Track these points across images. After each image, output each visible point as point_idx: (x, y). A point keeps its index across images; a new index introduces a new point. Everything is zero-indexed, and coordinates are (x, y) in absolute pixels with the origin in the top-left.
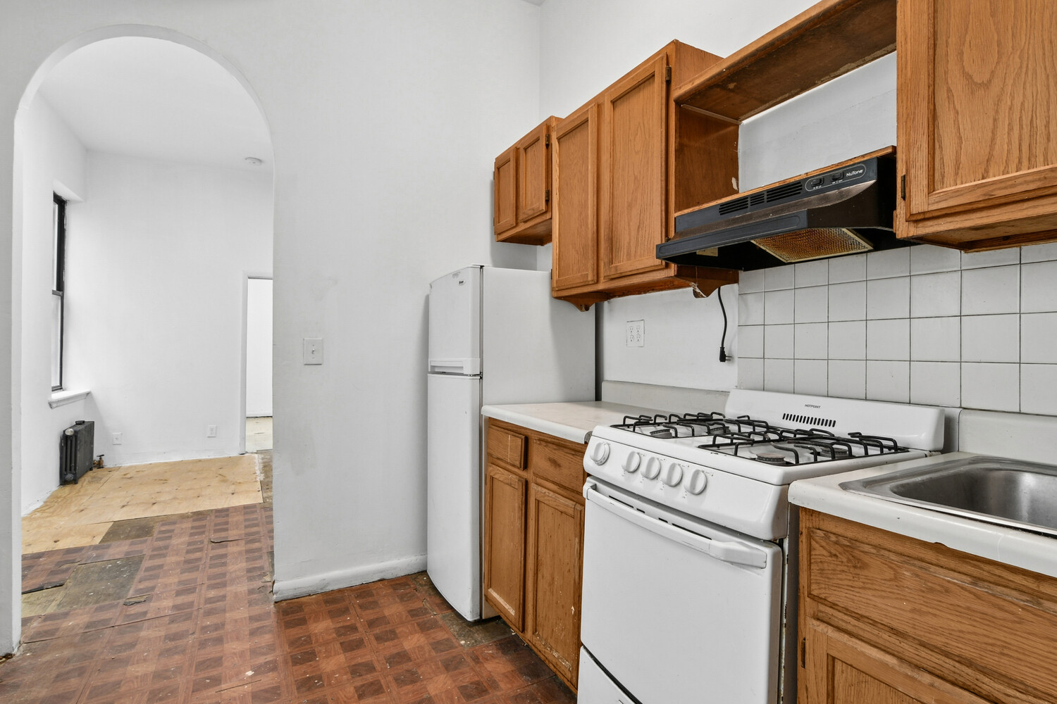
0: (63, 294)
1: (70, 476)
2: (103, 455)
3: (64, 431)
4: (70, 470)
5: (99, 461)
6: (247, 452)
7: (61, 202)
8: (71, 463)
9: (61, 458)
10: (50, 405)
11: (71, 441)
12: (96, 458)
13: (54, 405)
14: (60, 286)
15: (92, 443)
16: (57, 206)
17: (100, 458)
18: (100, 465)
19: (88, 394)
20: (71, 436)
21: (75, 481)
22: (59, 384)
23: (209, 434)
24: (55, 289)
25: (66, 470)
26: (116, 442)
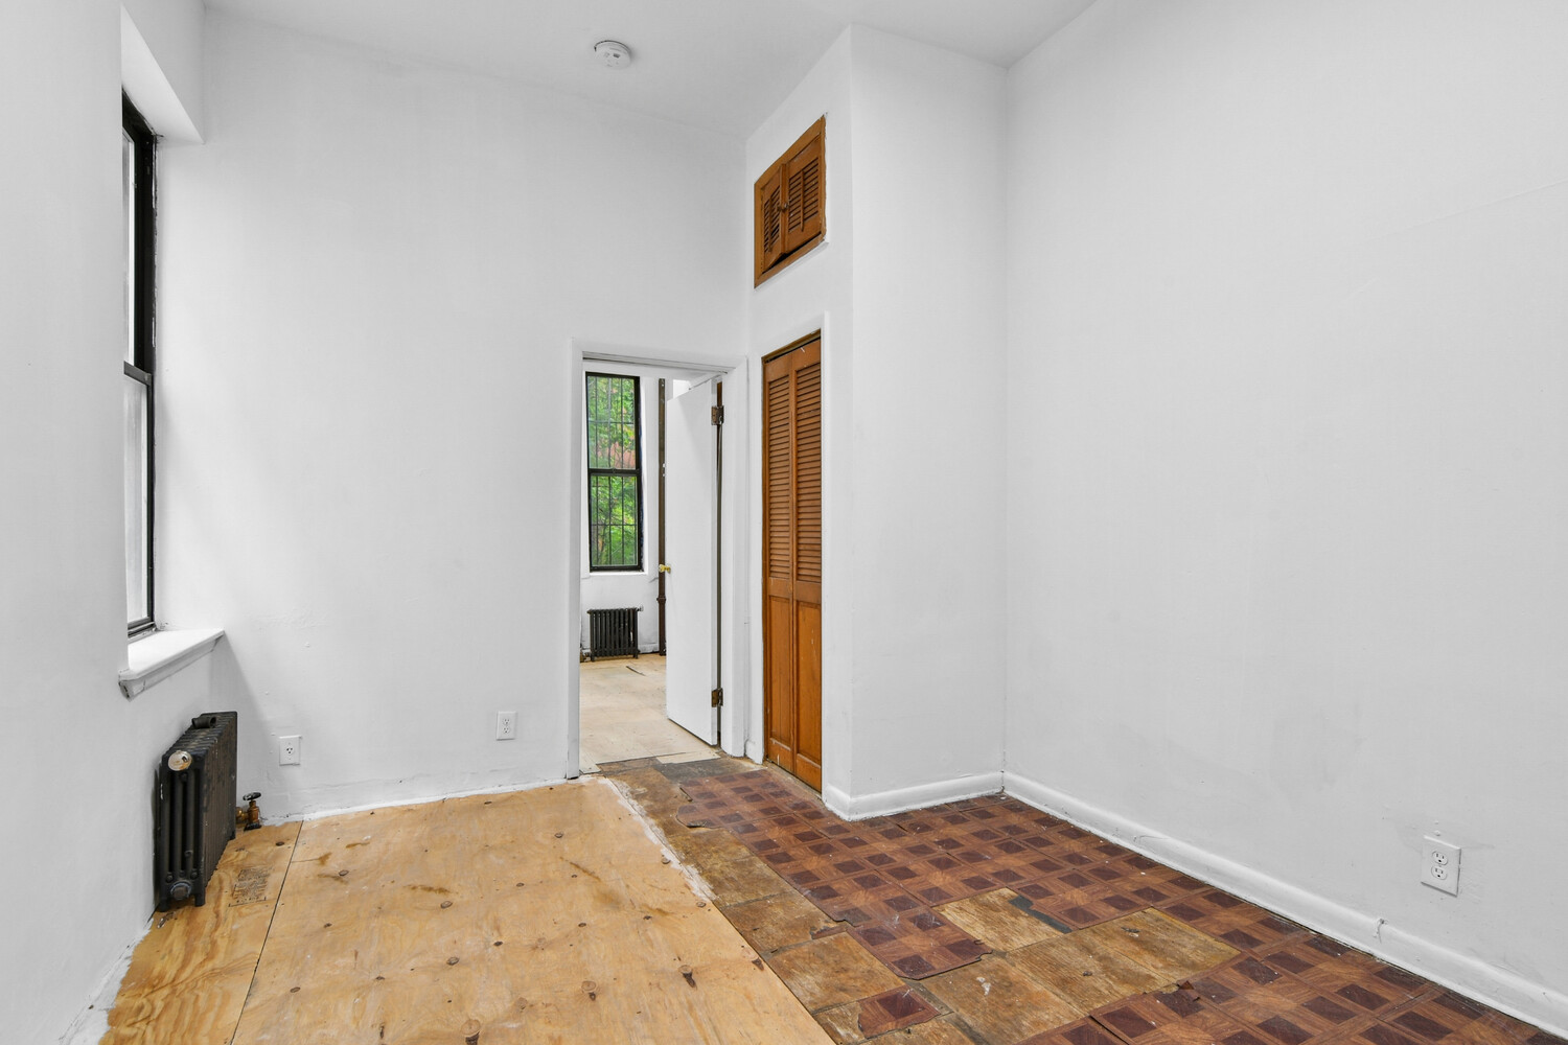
0: (152, 379)
1: (182, 886)
2: (258, 795)
3: (165, 758)
4: (184, 866)
5: (250, 812)
6: (581, 773)
7: (141, 135)
8: (184, 847)
9: (157, 834)
10: (125, 689)
11: (185, 785)
12: (241, 803)
13: (135, 689)
14: (145, 358)
15: (233, 770)
16: (132, 147)
17: (252, 803)
18: (250, 821)
19: (220, 640)
20: (183, 772)
21: (197, 898)
22: (145, 615)
23: (499, 734)
24: (131, 362)
25: (171, 868)
26: (286, 758)
